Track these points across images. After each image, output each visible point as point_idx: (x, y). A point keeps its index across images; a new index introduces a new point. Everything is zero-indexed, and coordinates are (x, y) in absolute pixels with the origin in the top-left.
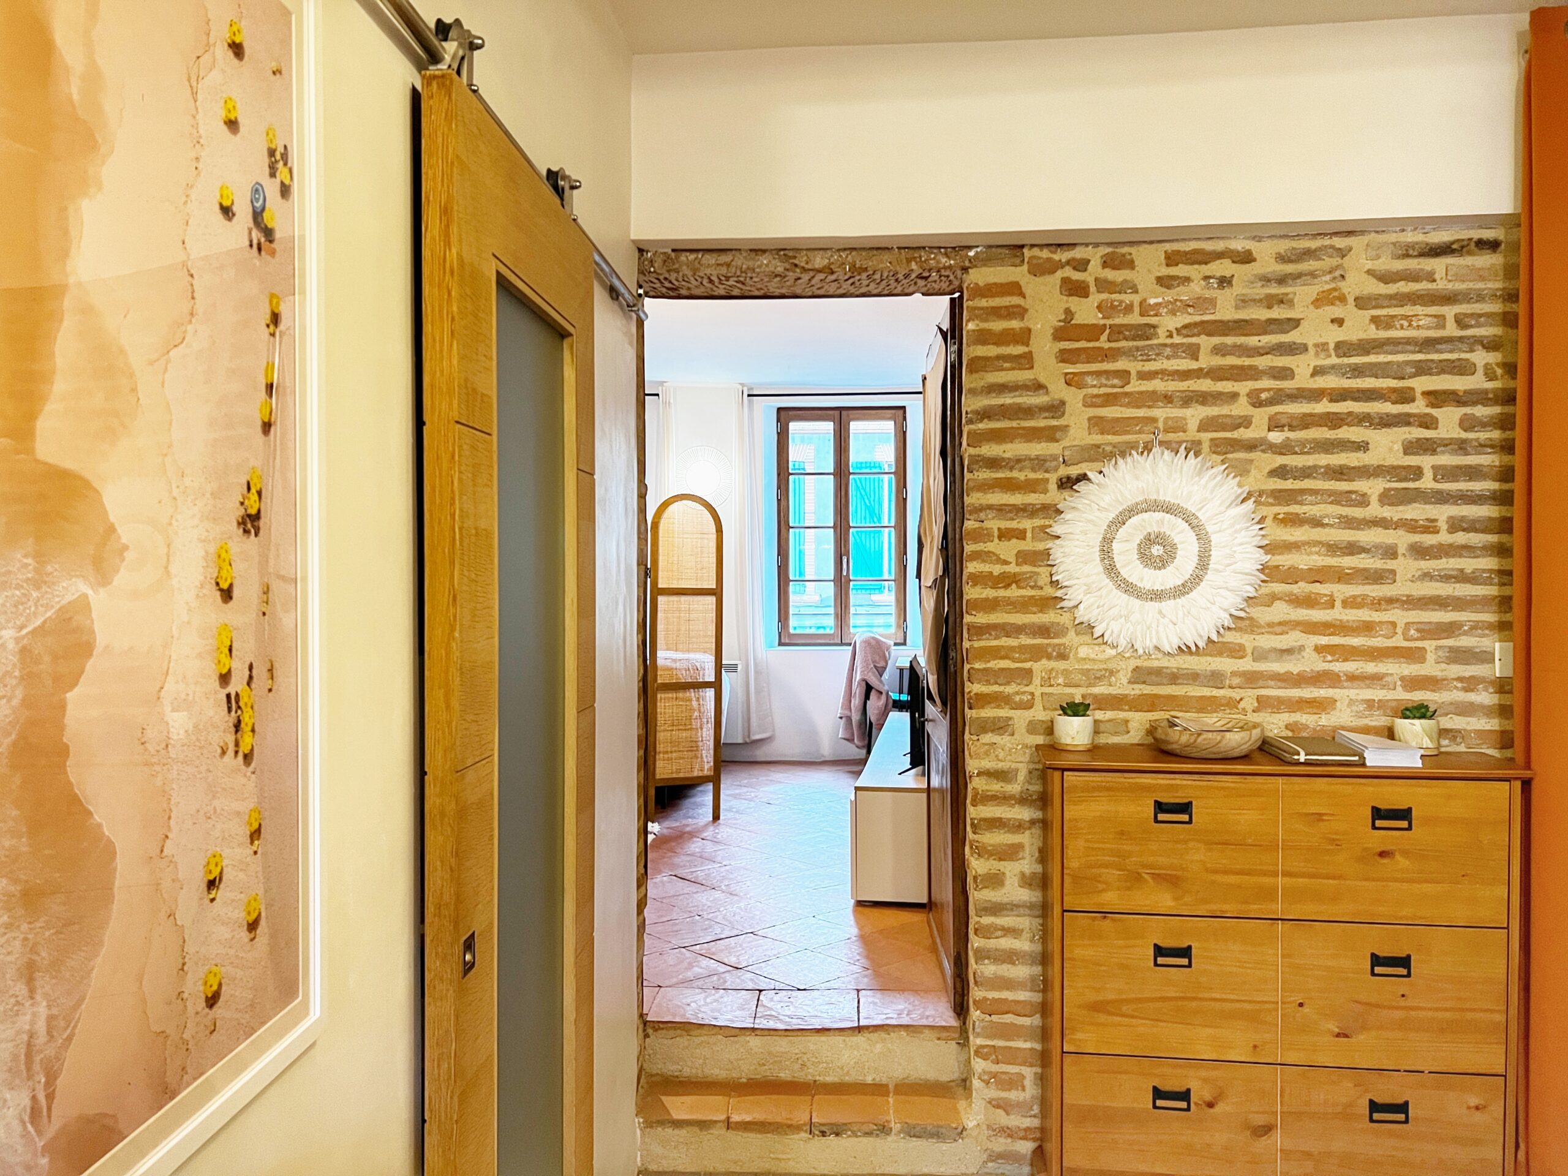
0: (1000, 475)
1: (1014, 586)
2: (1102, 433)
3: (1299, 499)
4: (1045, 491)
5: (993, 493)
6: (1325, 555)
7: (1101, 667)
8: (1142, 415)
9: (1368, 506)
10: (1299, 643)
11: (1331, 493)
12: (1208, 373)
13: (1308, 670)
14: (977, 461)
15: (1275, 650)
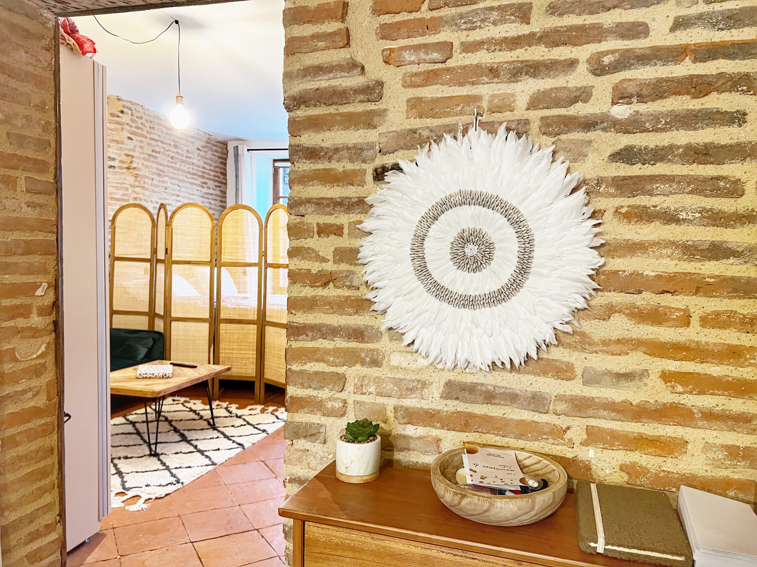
0: (320, 166)
2: (421, 117)
3: (648, 187)
4: (362, 184)
5: (312, 185)
6: (679, 259)
7: (414, 378)
8: (464, 94)
10: (641, 367)
11: (690, 180)
12: (541, 38)
13: (652, 401)
15: (609, 373)
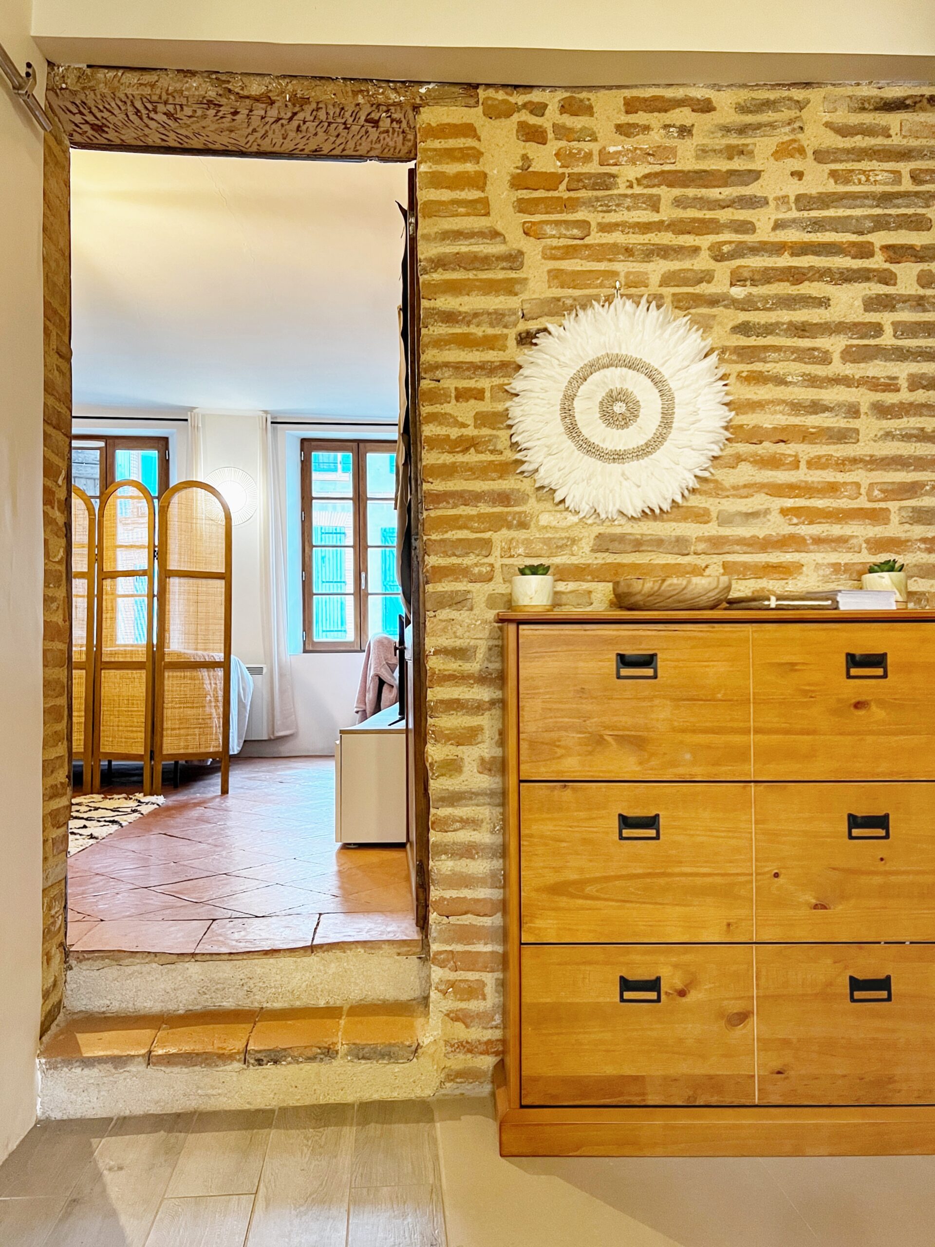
0: (457, 330)
1: (472, 450)
2: (562, 287)
3: (762, 356)
4: (503, 348)
5: (449, 350)
6: (789, 415)
7: (564, 535)
8: (603, 269)
9: (830, 363)
10: (765, 507)
11: (795, 350)
12: (669, 225)
13: (774, 534)
14: (432, 314)
15: (740, 514)
